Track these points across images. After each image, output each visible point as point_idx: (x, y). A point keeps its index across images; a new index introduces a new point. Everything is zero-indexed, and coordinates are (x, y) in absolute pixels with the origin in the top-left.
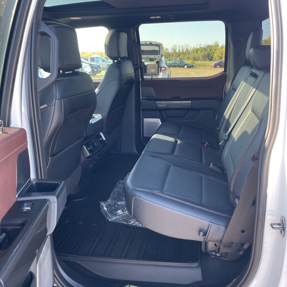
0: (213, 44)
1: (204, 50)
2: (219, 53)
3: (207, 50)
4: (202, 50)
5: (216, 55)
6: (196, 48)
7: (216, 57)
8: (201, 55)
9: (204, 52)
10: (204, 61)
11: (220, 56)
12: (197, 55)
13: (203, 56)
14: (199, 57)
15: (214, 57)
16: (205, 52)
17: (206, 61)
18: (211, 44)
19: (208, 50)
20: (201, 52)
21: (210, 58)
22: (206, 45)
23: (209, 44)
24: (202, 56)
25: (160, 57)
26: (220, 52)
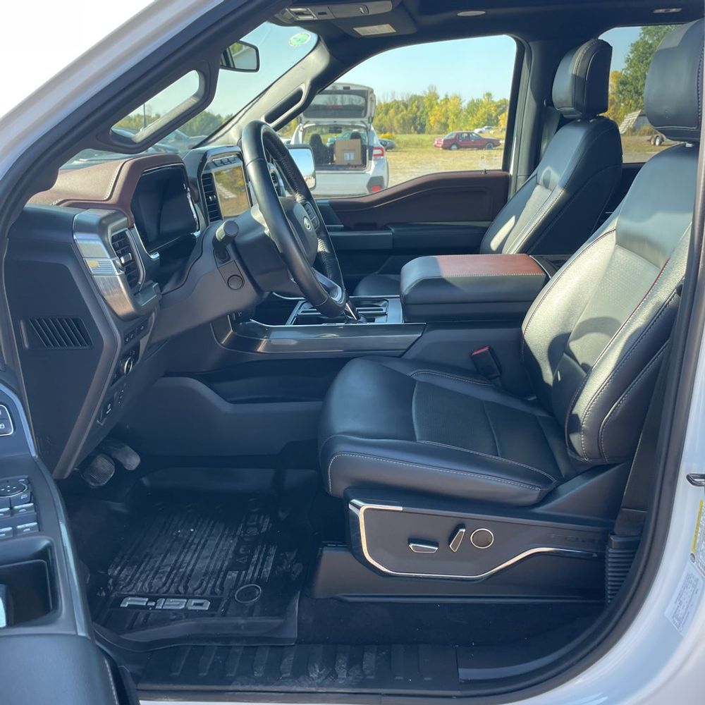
0: (425, 92)
1: (402, 107)
2: (439, 113)
3: (409, 108)
4: (398, 107)
5: (432, 119)
6: (385, 103)
7: (432, 125)
8: (397, 119)
9: (402, 113)
10: (405, 133)
11: (443, 120)
12: (386, 119)
13: (401, 121)
14: (392, 125)
15: (427, 124)
16: (405, 112)
17: (410, 133)
18: (419, 93)
19: (412, 106)
20: (397, 113)
21: (419, 127)
22: (408, 94)
23: (414, 93)
24: (398, 122)
25: (366, 122)
26: (441, 111)
